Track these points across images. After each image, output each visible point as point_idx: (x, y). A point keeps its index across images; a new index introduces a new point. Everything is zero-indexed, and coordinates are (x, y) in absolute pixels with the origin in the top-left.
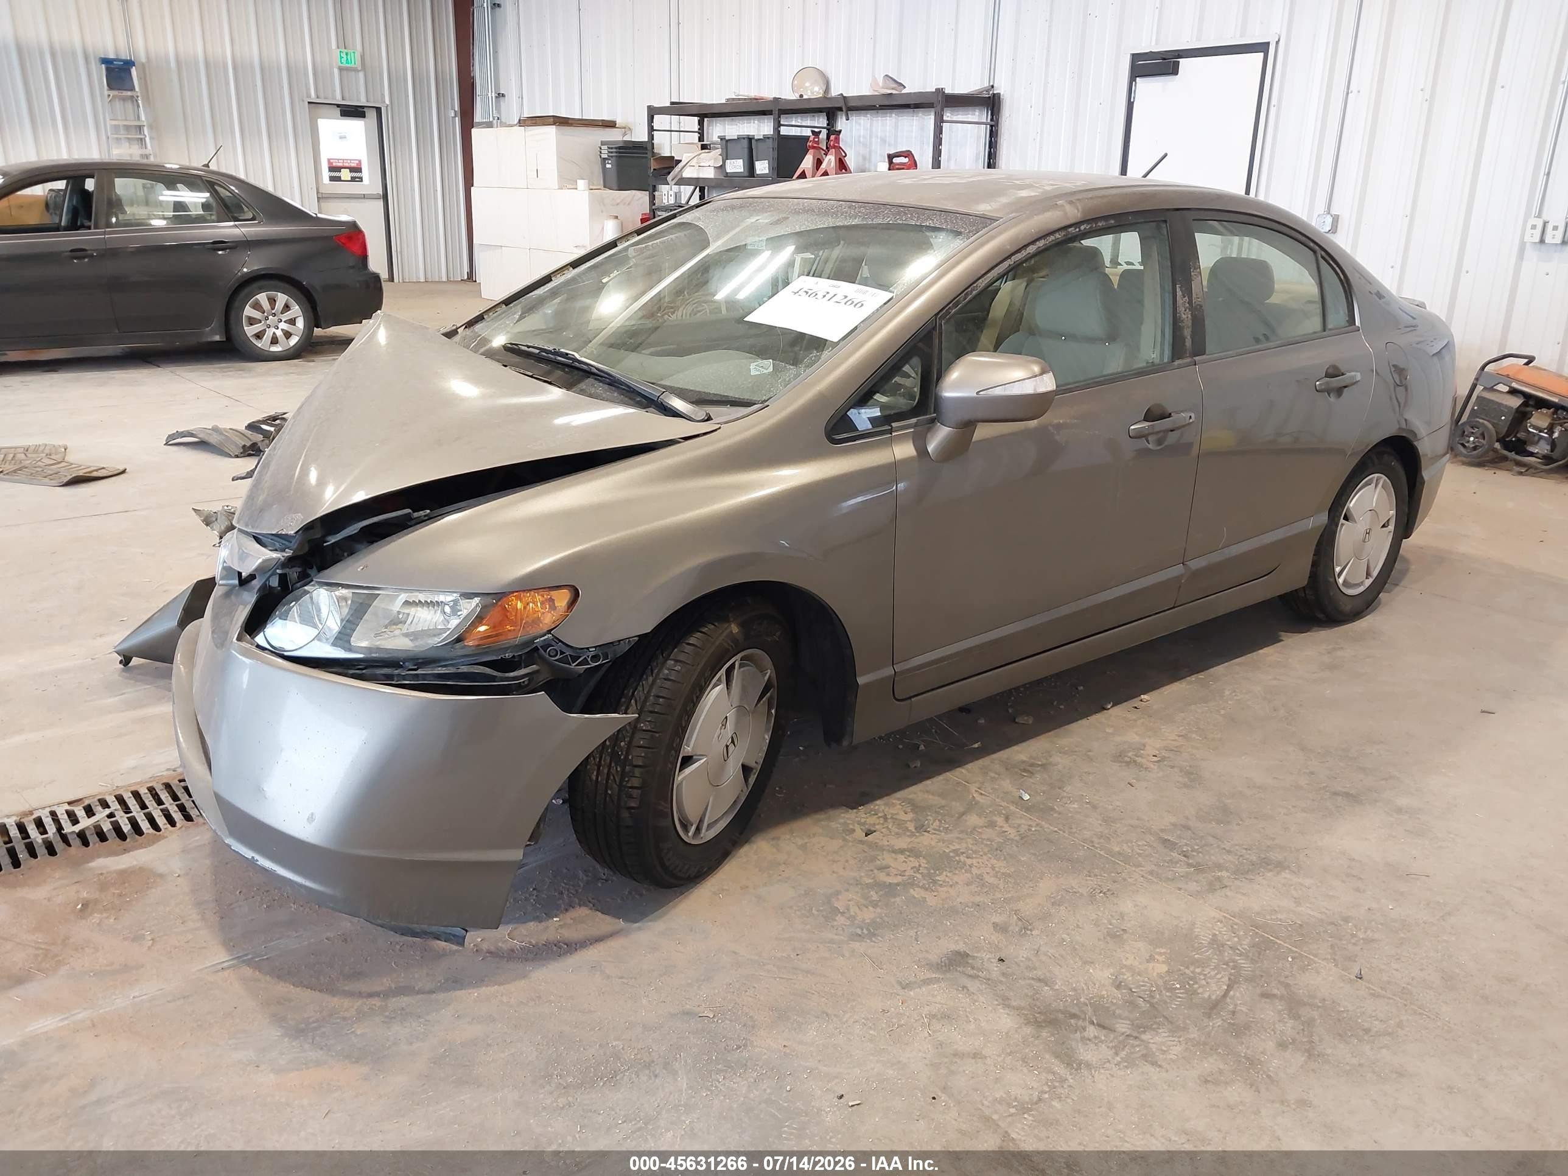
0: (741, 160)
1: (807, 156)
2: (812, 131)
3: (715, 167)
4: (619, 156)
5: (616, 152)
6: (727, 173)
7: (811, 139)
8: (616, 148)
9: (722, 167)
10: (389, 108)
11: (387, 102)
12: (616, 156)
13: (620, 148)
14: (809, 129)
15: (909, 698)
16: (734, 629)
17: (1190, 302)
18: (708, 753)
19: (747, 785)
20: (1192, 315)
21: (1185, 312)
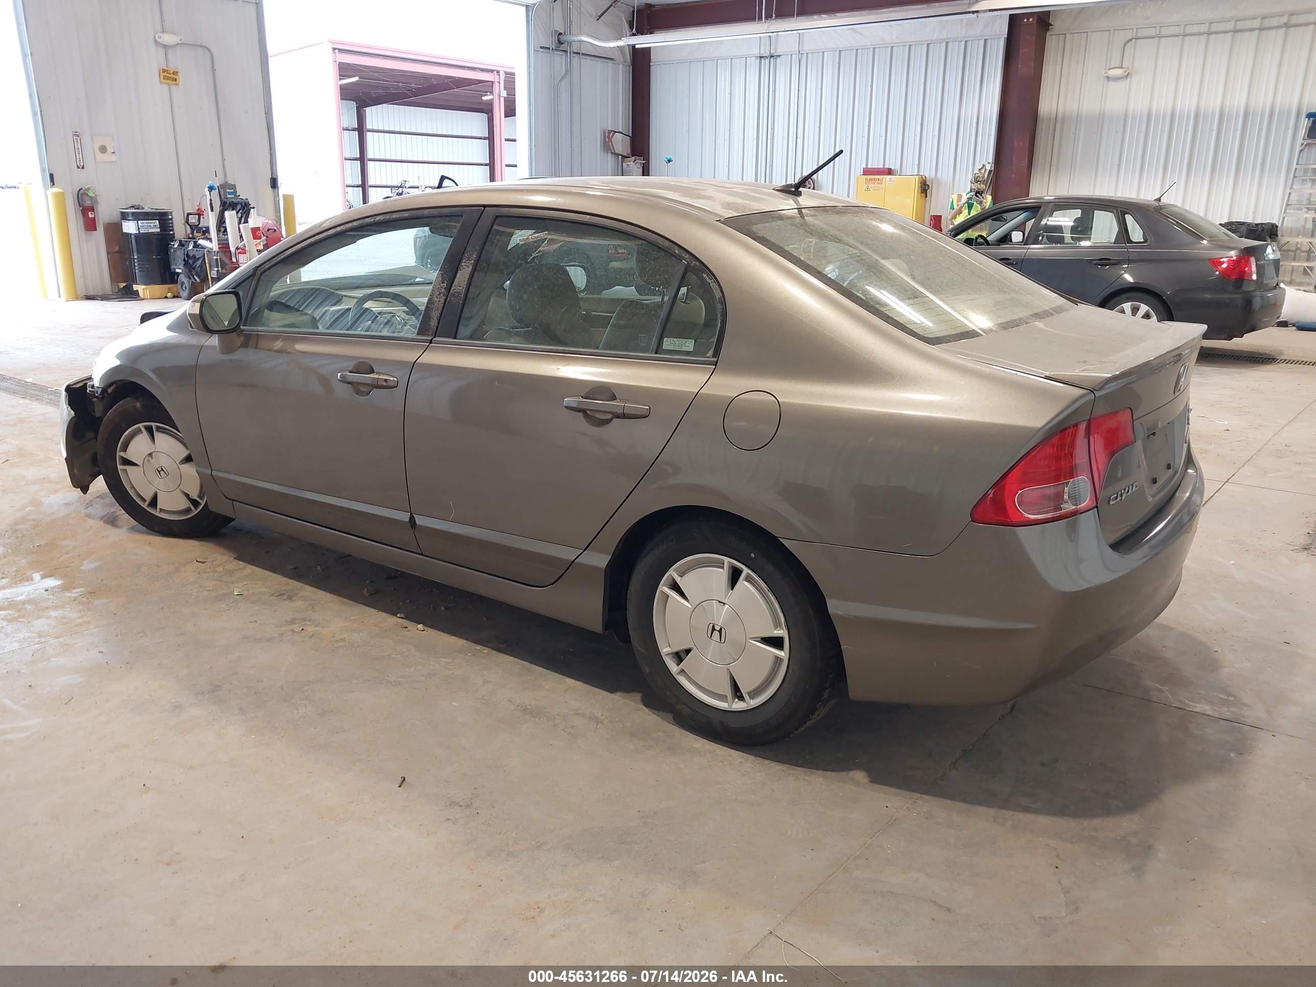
15: (234, 500)
16: (138, 405)
17: (449, 289)
18: (141, 465)
19: (196, 508)
20: (446, 300)
21: (439, 297)
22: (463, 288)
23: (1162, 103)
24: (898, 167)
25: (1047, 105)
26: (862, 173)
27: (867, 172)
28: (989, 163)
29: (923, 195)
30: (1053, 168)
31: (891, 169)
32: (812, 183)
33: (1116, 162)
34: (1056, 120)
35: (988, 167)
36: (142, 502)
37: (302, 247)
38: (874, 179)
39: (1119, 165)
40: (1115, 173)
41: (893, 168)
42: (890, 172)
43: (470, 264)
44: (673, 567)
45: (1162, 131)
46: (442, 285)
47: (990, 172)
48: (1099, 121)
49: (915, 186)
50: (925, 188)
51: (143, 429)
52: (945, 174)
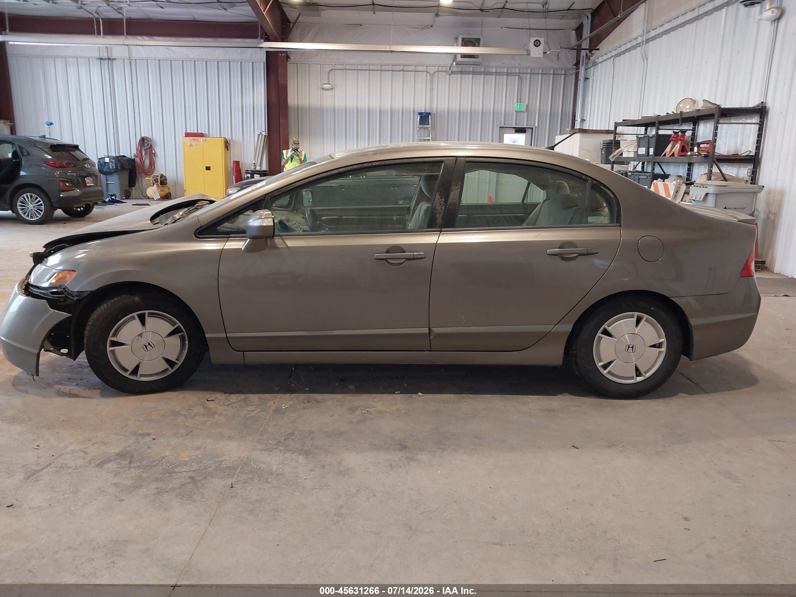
0: (644, 148)
1: (669, 145)
2: (674, 132)
3: (634, 152)
4: (608, 148)
5: (606, 146)
6: (638, 155)
7: (672, 136)
8: (606, 143)
9: (637, 152)
10: (537, 129)
11: (536, 125)
12: (606, 147)
13: (608, 143)
14: (672, 131)
15: (244, 351)
16: (137, 299)
17: (446, 202)
18: (130, 344)
19: (172, 368)
20: (445, 208)
21: (440, 206)
22: (457, 200)
23: (351, 103)
24: (207, 133)
25: (292, 100)
26: (184, 136)
27: (188, 135)
28: (263, 131)
29: (226, 149)
30: (300, 135)
31: (202, 133)
32: (150, 141)
33: (333, 133)
34: (298, 109)
35: (264, 134)
36: (124, 372)
37: (309, 181)
38: (195, 139)
39: (334, 135)
40: (333, 137)
41: (204, 133)
42: (202, 135)
43: (458, 188)
44: (607, 323)
45: (353, 118)
46: (441, 200)
47: (265, 136)
48: (321, 110)
49: (222, 145)
50: (227, 145)
51: (136, 317)
52: (237, 137)
